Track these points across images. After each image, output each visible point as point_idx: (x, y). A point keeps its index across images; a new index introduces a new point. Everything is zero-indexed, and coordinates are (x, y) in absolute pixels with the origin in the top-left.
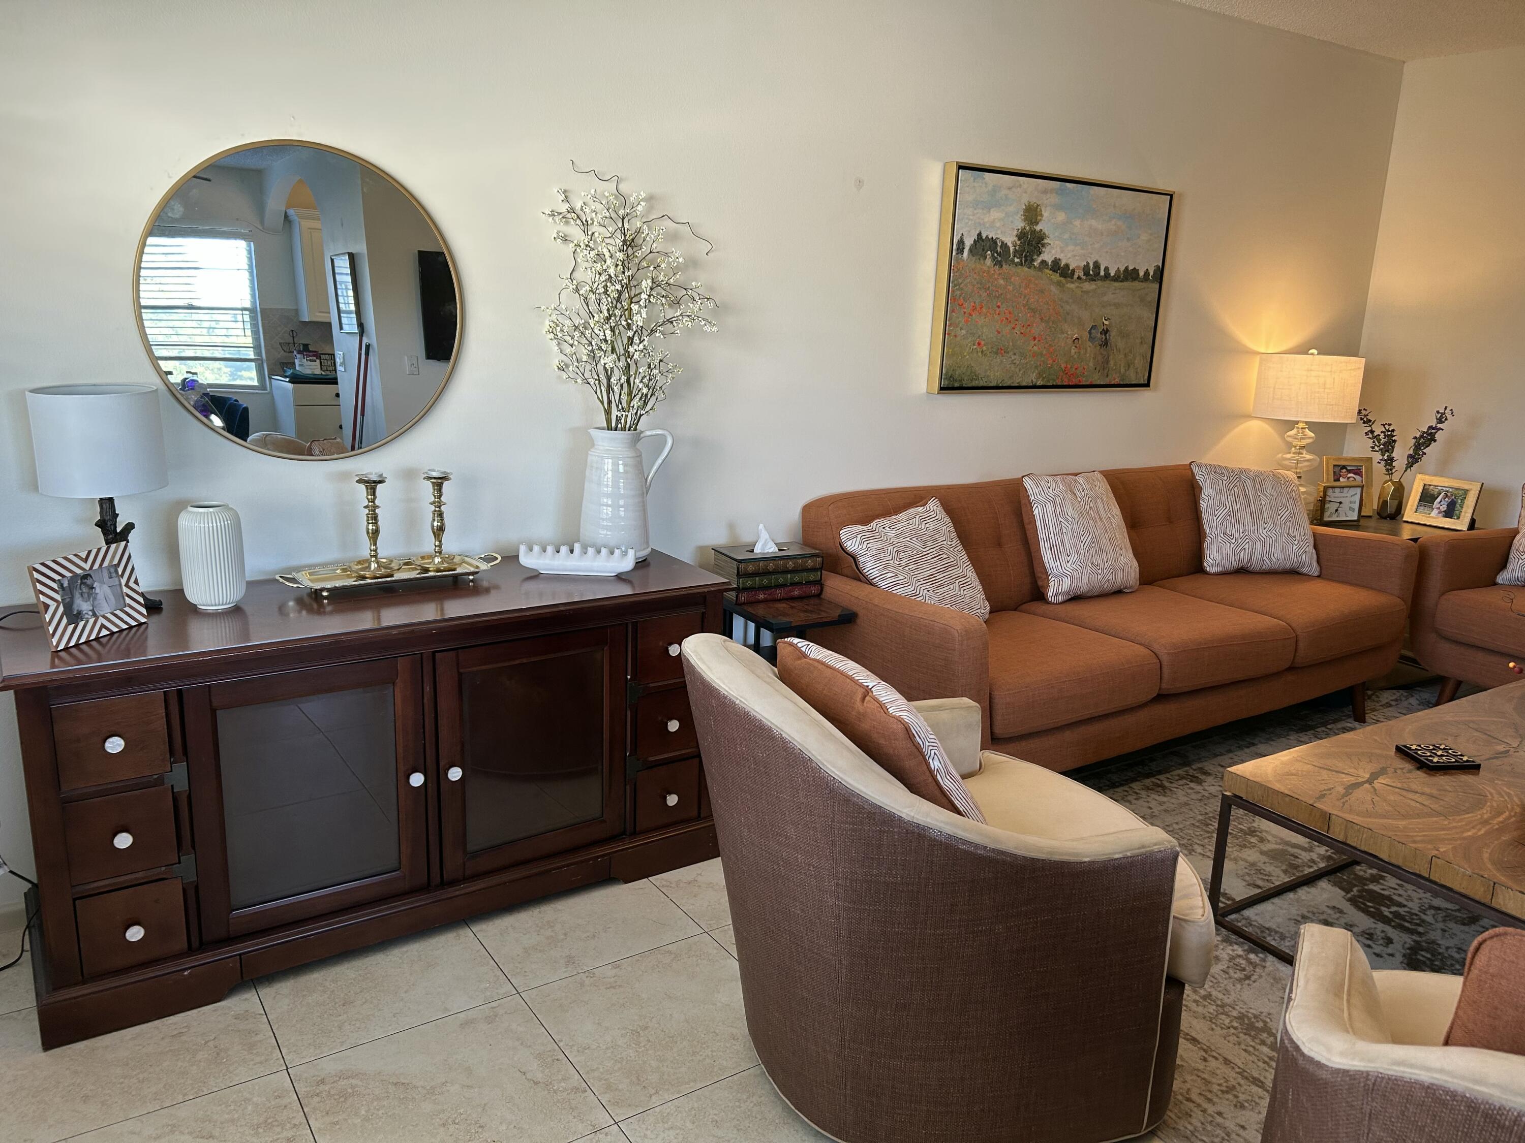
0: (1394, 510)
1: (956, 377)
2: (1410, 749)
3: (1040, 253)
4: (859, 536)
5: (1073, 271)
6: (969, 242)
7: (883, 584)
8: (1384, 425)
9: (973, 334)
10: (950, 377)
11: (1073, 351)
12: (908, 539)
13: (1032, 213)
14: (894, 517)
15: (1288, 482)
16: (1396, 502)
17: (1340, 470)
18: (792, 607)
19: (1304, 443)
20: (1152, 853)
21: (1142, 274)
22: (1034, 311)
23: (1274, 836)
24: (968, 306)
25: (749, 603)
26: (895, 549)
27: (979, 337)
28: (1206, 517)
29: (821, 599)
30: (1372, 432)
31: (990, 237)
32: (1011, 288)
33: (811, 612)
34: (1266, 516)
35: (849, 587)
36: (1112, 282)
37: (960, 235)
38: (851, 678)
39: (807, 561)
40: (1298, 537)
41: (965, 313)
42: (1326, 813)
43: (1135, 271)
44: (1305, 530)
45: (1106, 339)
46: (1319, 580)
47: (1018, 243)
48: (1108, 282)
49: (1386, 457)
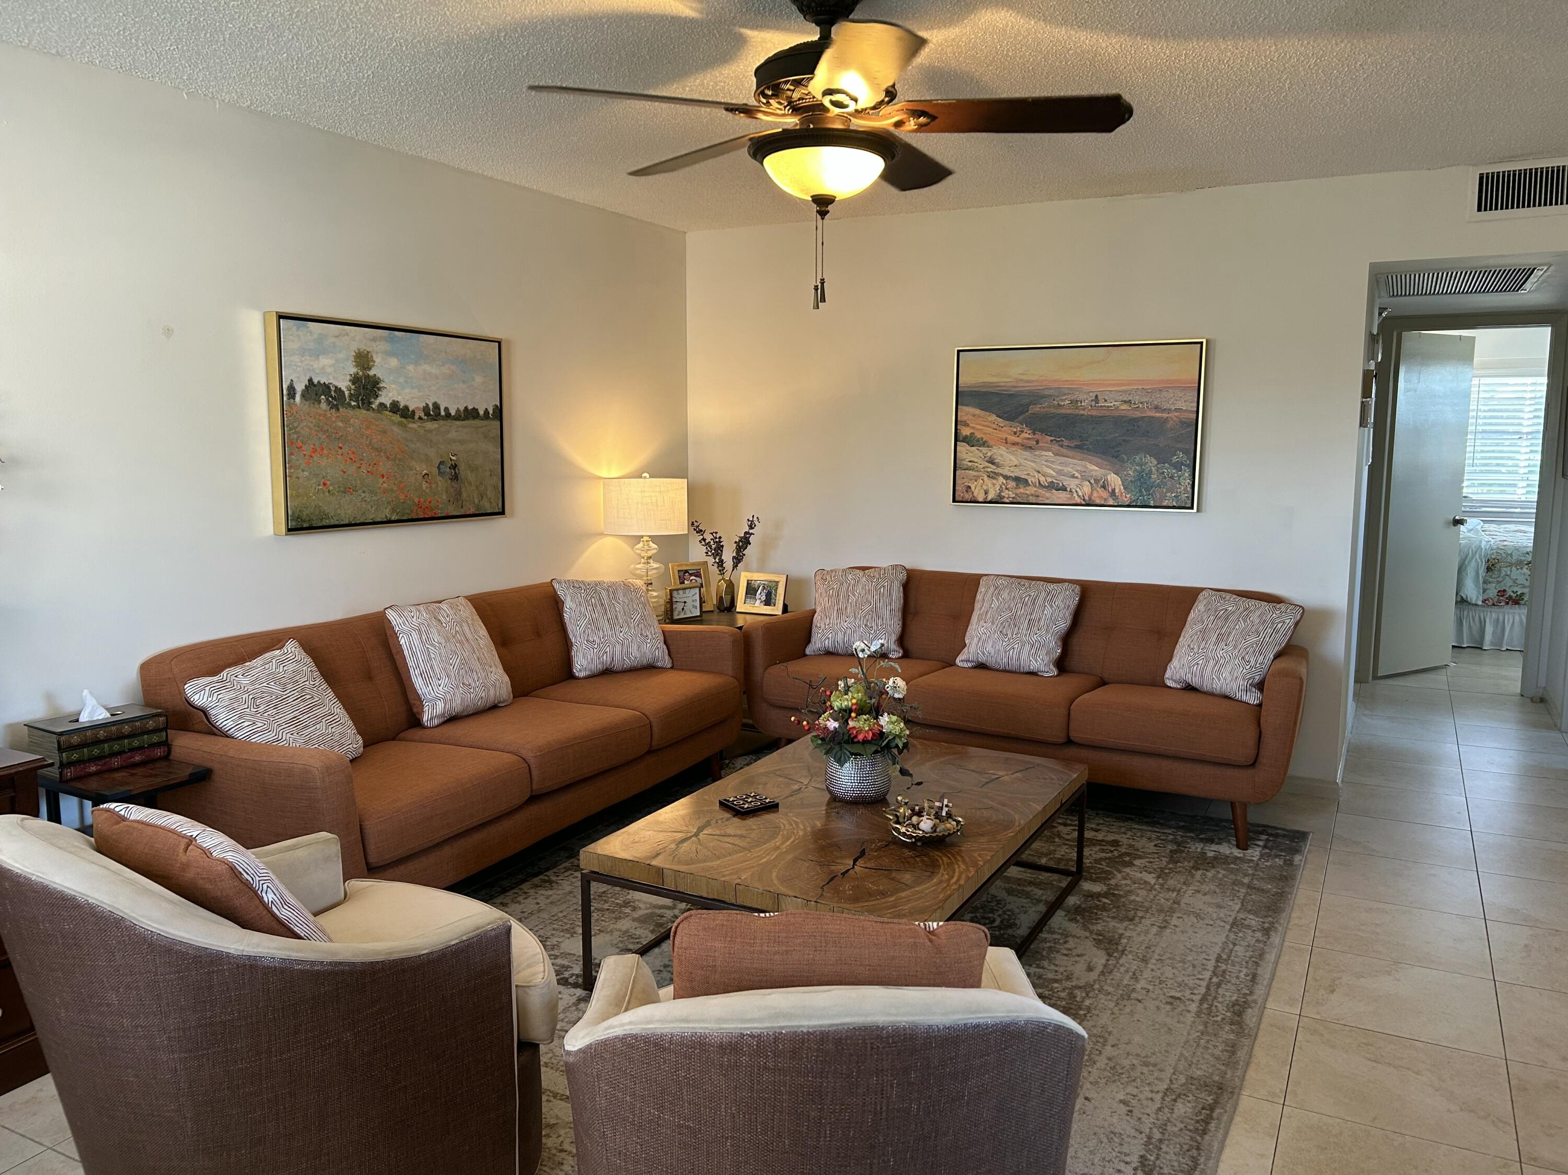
0: (728, 605)
1: (304, 517)
2: (728, 801)
3: (377, 396)
4: (207, 689)
5: (413, 412)
6: (300, 387)
7: (238, 734)
8: (712, 534)
9: (317, 475)
10: (298, 518)
11: (424, 488)
12: (265, 684)
13: (363, 359)
14: (247, 664)
15: (636, 590)
16: (729, 597)
17: (683, 574)
18: (133, 775)
19: (650, 553)
20: (486, 932)
21: (481, 413)
22: (378, 450)
23: (645, 903)
24: (307, 450)
25: (78, 778)
26: (251, 697)
27: (323, 477)
28: (570, 628)
29: (169, 760)
30: (704, 540)
31: (322, 382)
32: (351, 430)
33: (156, 775)
34: (621, 621)
35: (200, 743)
36: (454, 421)
37: (289, 381)
38: (173, 832)
39: (148, 723)
40: (650, 636)
41: (305, 455)
42: (659, 868)
43: (475, 410)
44: (655, 631)
45: (455, 473)
46: (672, 671)
47: (353, 387)
48: (449, 421)
49: (717, 560)
